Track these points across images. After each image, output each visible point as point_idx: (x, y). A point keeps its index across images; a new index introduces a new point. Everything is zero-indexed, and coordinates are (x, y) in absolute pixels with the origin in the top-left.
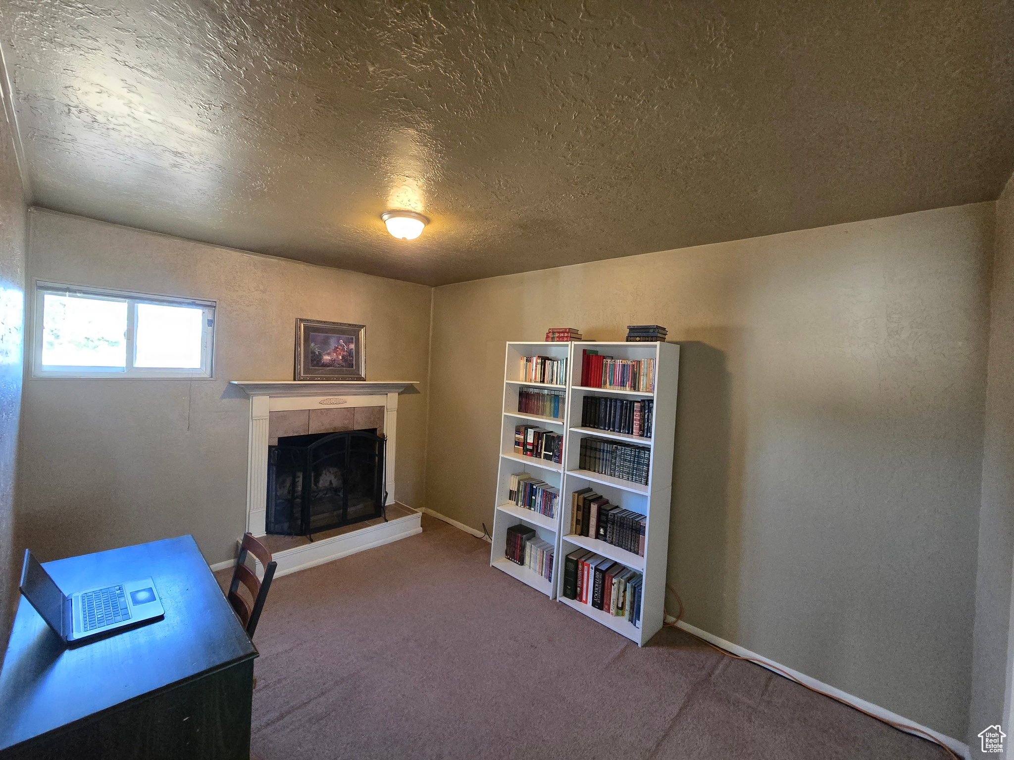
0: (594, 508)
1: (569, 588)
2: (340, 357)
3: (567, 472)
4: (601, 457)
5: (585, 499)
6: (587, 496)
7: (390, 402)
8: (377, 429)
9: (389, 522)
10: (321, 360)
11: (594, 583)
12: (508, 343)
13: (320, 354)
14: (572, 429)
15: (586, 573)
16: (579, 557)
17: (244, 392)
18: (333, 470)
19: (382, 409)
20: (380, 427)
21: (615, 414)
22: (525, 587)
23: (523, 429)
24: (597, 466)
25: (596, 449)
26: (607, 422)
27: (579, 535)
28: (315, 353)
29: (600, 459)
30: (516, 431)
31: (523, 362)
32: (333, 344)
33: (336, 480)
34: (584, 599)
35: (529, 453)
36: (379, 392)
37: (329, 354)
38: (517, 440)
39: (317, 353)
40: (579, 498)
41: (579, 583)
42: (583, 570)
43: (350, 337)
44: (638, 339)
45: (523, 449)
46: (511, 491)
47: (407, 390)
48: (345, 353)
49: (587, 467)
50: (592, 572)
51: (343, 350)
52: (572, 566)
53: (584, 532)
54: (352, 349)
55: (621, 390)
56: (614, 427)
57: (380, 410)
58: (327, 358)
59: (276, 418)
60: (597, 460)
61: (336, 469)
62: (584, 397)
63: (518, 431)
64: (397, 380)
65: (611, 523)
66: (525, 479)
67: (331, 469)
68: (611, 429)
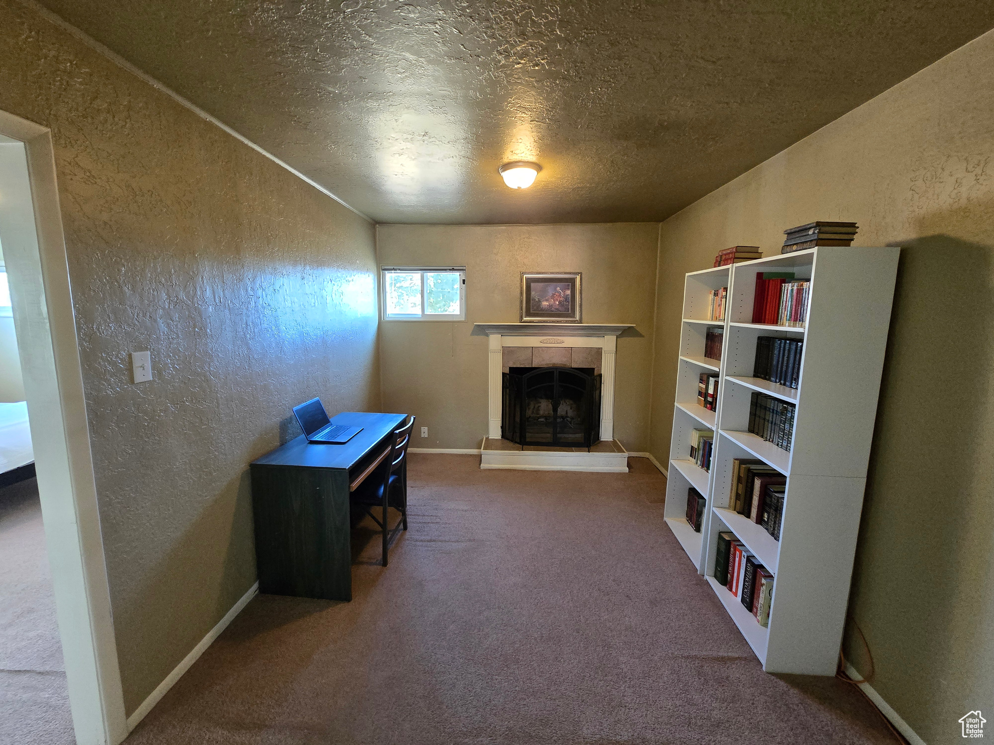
0: (757, 483)
1: (719, 569)
2: (557, 303)
3: (720, 431)
4: (771, 419)
5: (749, 470)
6: (754, 468)
7: (607, 344)
8: (594, 369)
9: (590, 453)
10: (540, 305)
11: (745, 576)
12: (687, 274)
13: (539, 301)
14: (728, 378)
15: (737, 559)
16: (733, 539)
17: (483, 330)
18: (569, 402)
19: (600, 350)
20: (597, 367)
21: (788, 363)
22: (680, 551)
23: (705, 378)
24: (765, 431)
25: (765, 408)
26: (779, 370)
27: (739, 513)
28: (535, 300)
29: (768, 421)
30: (700, 379)
31: (711, 296)
32: (550, 292)
33: (571, 411)
34: (734, 590)
35: (708, 406)
36: (595, 334)
37: (547, 300)
38: (700, 390)
39: (537, 300)
40: (741, 467)
41: (730, 569)
42: (735, 555)
43: (567, 284)
44: (795, 247)
45: (705, 400)
46: (692, 447)
47: (625, 332)
48: (562, 299)
49: (756, 430)
50: (744, 561)
51: (560, 296)
52: (723, 547)
53: (745, 512)
54: (568, 295)
55: (789, 326)
56: (785, 381)
57: (598, 352)
58: (545, 304)
59: (507, 352)
60: (766, 423)
61: (571, 402)
62: (759, 338)
63: (701, 381)
64: (614, 323)
65: (774, 508)
66: (705, 437)
67: (567, 401)
68: (782, 382)
